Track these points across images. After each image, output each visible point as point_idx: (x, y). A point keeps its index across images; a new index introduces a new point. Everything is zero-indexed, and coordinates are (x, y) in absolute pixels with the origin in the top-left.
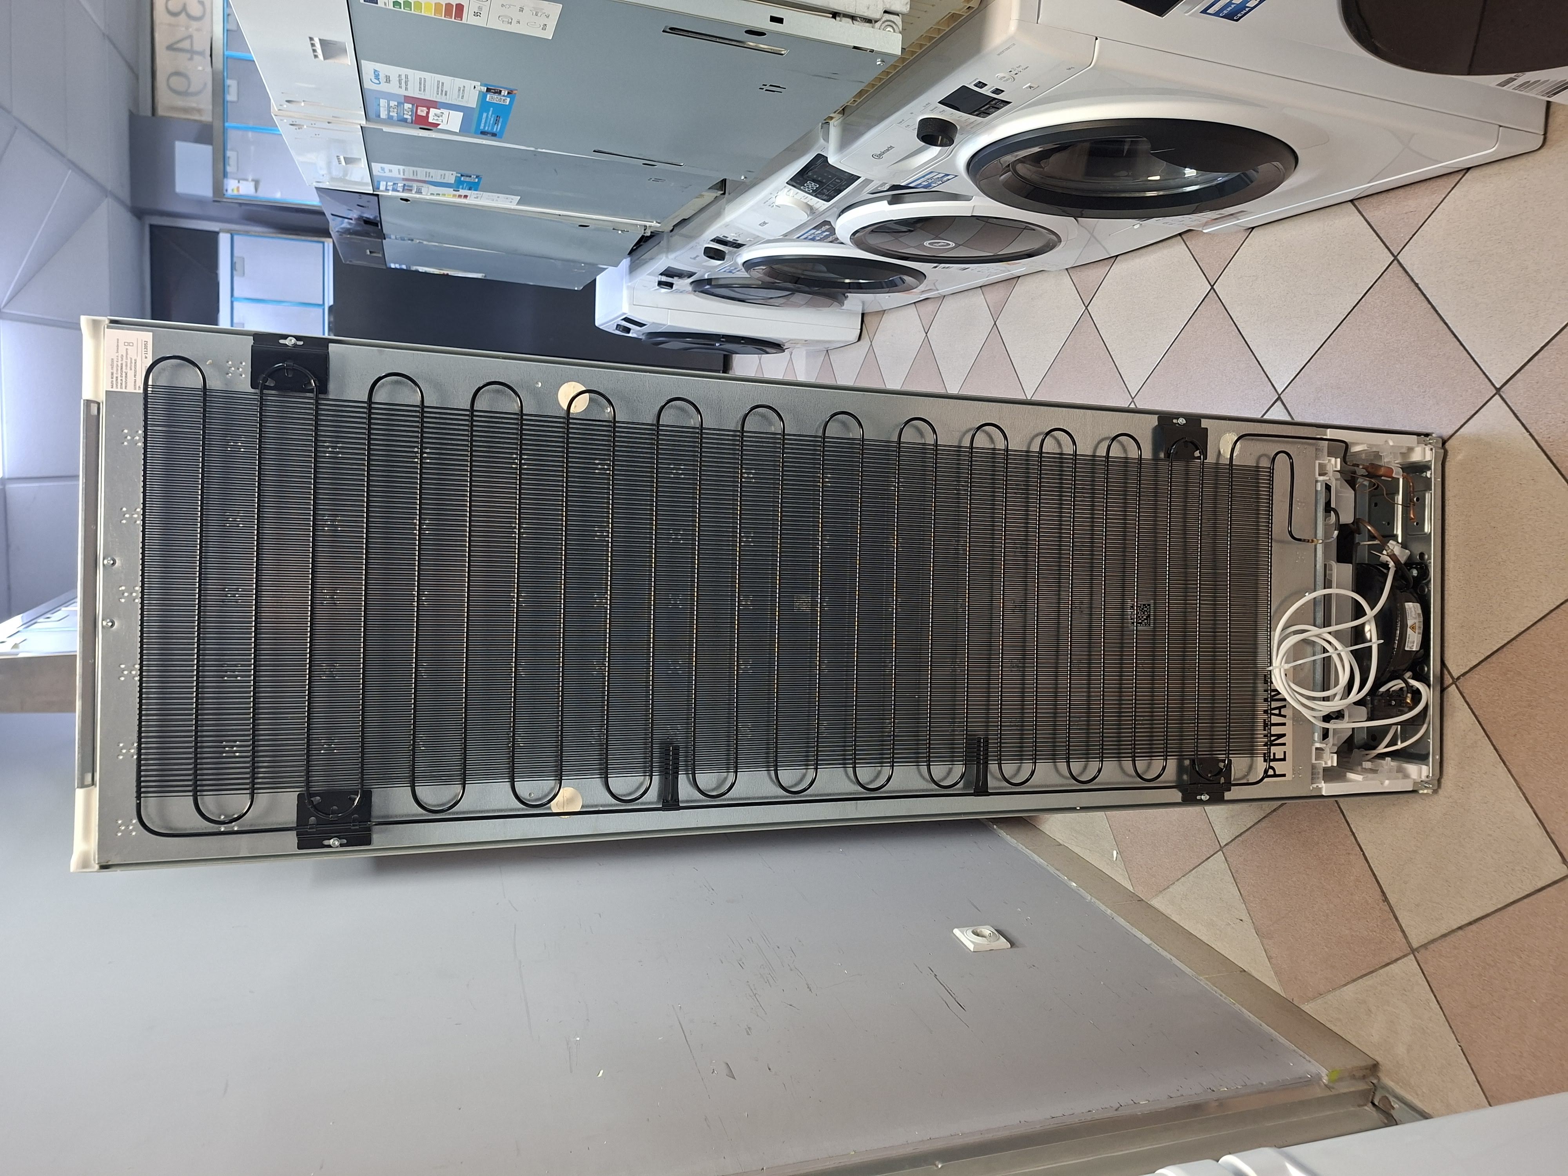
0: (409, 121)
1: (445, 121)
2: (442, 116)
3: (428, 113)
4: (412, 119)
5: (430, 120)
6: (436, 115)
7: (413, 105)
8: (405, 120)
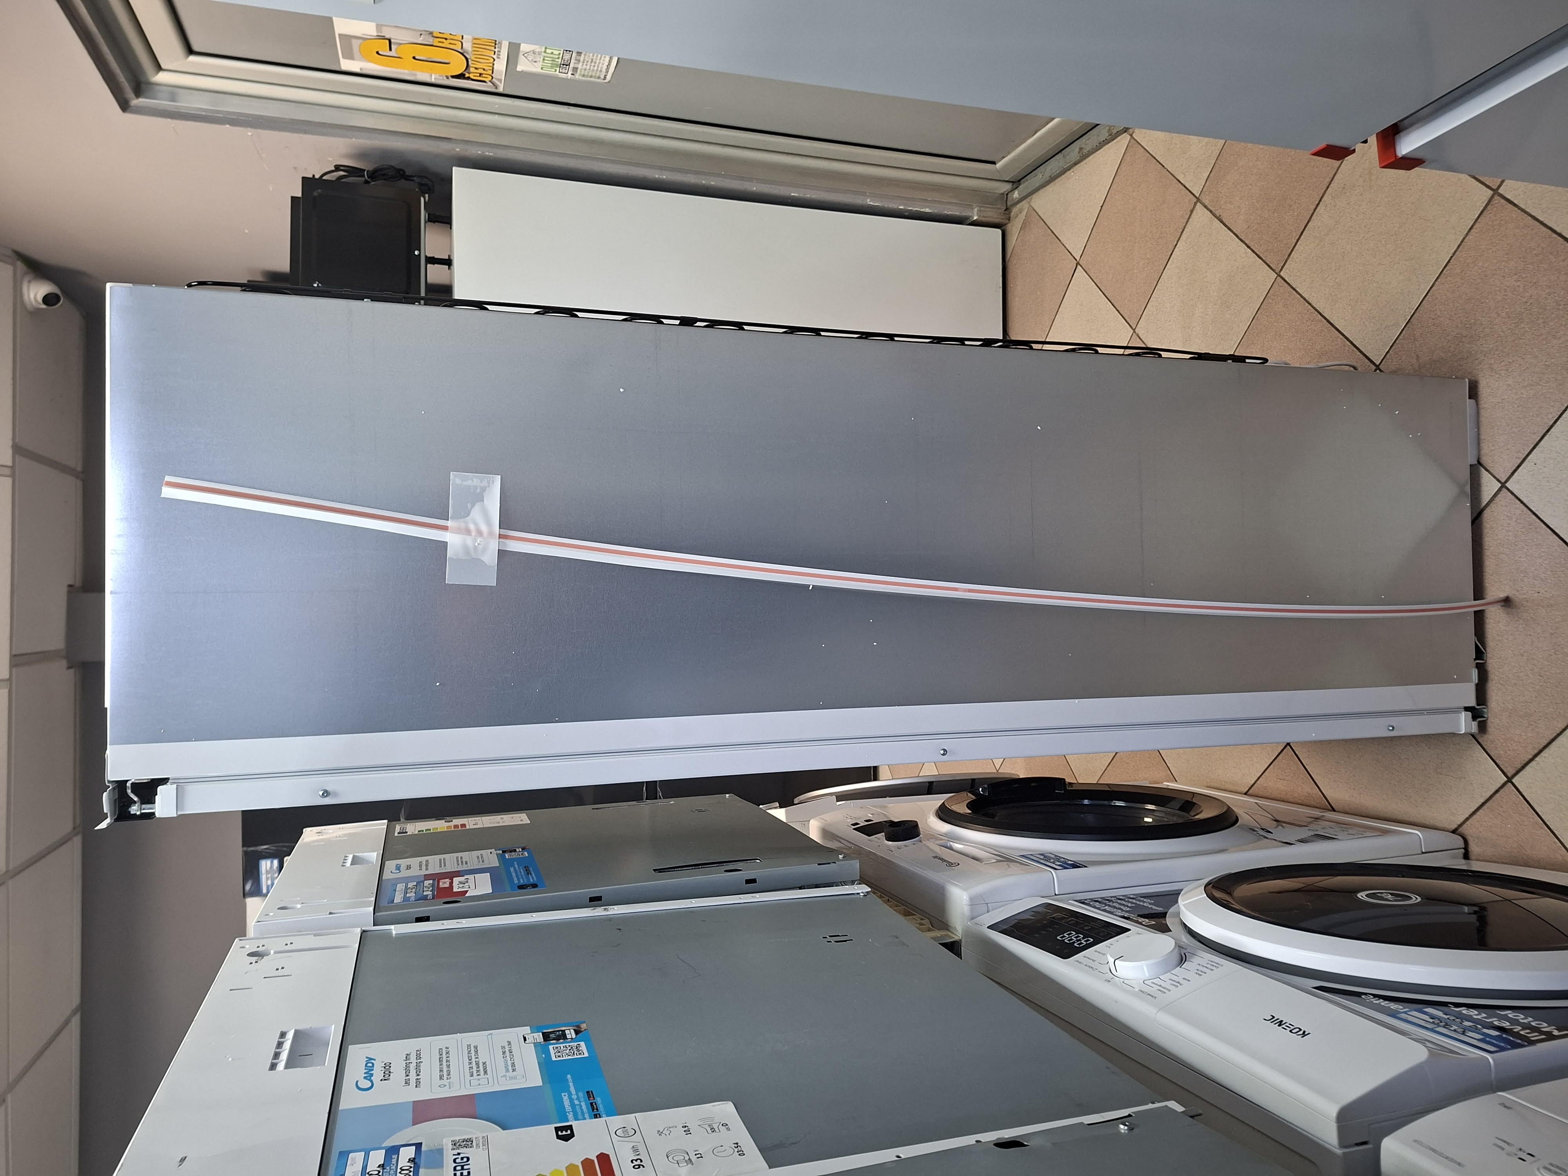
0: (430, 896)
1: (472, 886)
2: (467, 882)
3: (451, 883)
4: (433, 894)
5: (455, 890)
6: (461, 883)
7: (434, 880)
8: (425, 898)
